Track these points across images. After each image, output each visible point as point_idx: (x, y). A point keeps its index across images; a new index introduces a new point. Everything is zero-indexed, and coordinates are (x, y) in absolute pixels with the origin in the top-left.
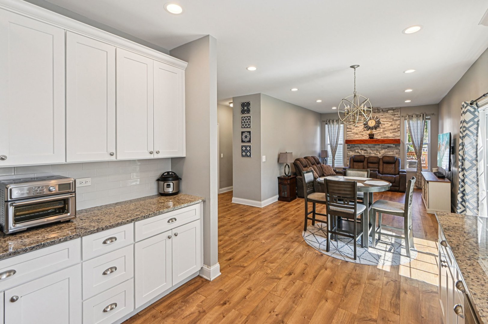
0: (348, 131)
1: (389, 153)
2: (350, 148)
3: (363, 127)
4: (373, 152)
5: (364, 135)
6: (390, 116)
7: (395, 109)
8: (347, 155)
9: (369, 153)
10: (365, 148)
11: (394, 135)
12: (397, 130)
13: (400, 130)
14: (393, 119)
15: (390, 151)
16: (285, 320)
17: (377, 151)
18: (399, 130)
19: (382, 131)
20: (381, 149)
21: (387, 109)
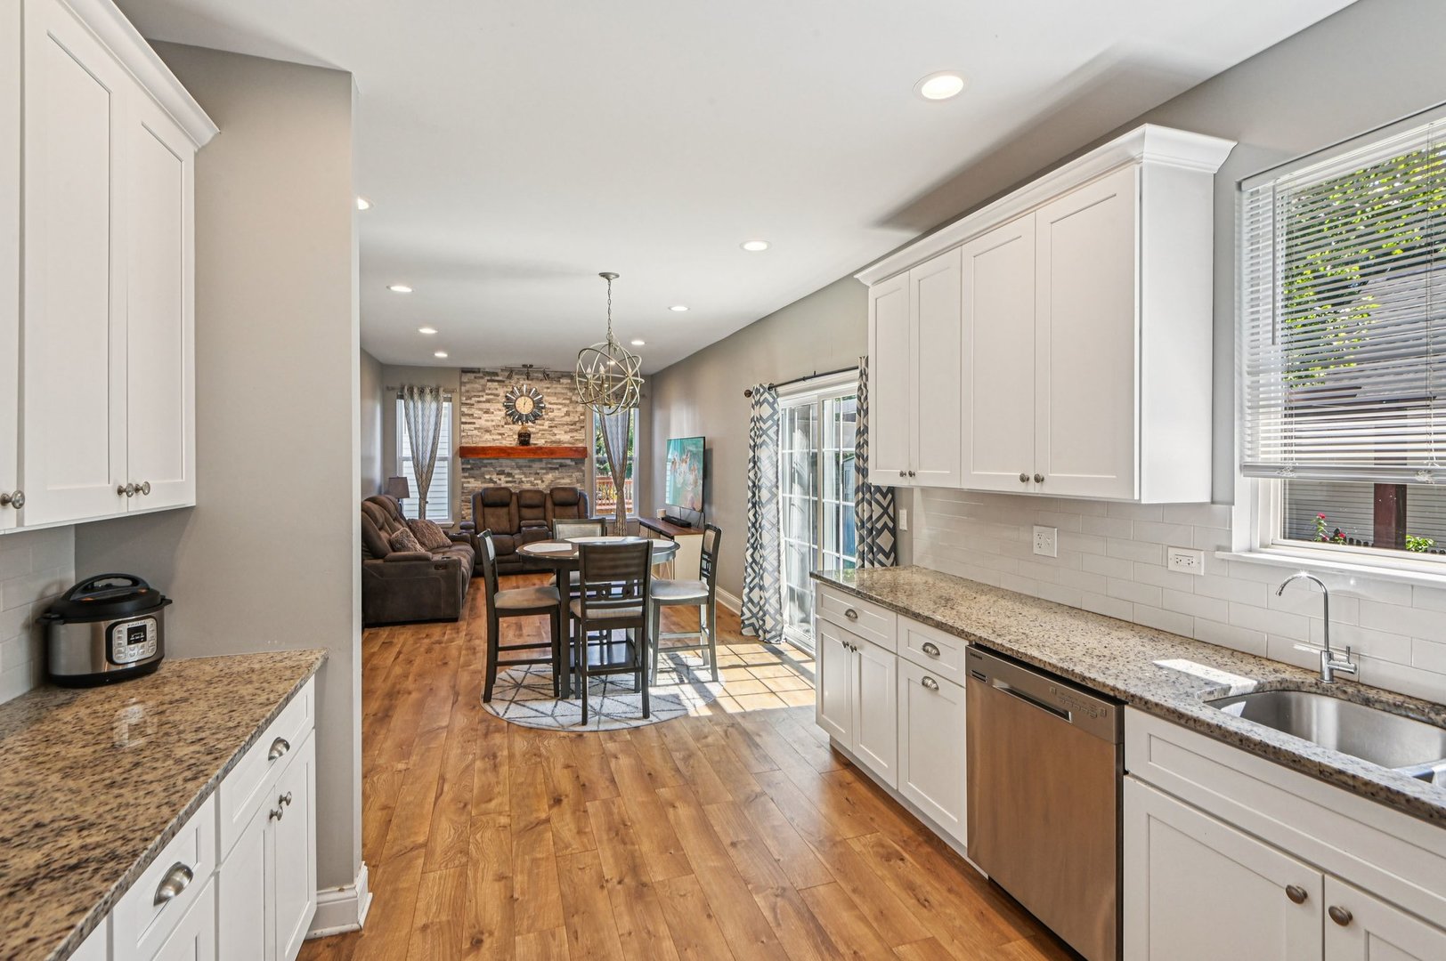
0: (466, 423)
1: (563, 481)
2: (468, 469)
3: (503, 413)
4: (528, 479)
5: (506, 435)
6: (565, 391)
8: (463, 488)
9: (517, 482)
10: (507, 470)
11: (574, 437)
12: (577, 426)
13: (585, 427)
14: (570, 399)
15: (565, 475)
16: (645, 879)
17: (537, 476)
18: (581, 425)
19: (547, 428)
20: (544, 471)
21: (559, 374)
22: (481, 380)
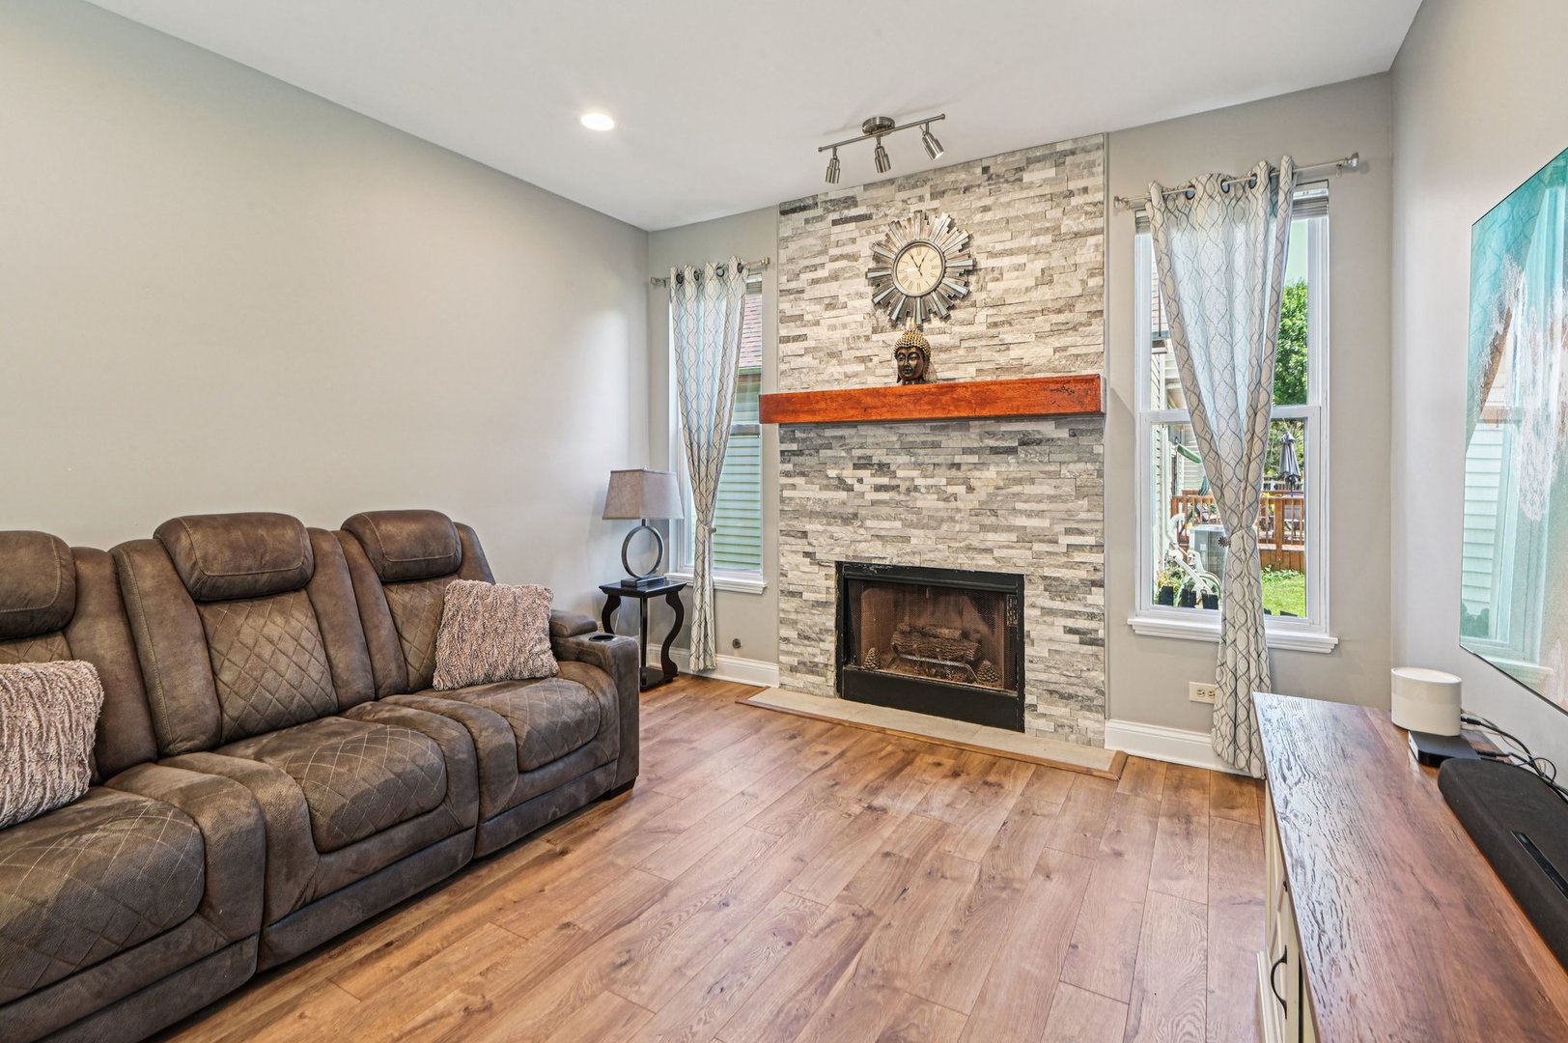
2: (794, 453)
3: (867, 303)
4: (930, 482)
5: (876, 360)
6: (1038, 207)
7: (1073, 153)
8: (782, 500)
9: (903, 489)
10: (879, 456)
11: (1065, 349)
12: (1078, 315)
13: (1102, 311)
14: (1055, 231)
15: (1033, 470)
17: (954, 473)
18: (1093, 308)
19: (983, 328)
20: (974, 459)
21: (1018, 160)
22: (819, 225)
